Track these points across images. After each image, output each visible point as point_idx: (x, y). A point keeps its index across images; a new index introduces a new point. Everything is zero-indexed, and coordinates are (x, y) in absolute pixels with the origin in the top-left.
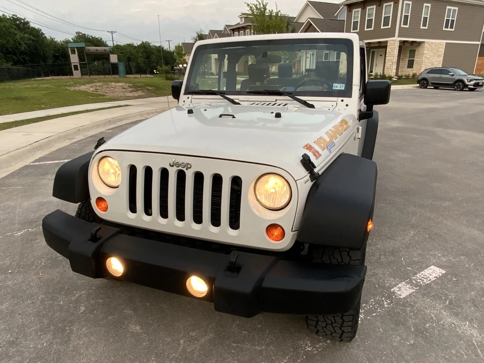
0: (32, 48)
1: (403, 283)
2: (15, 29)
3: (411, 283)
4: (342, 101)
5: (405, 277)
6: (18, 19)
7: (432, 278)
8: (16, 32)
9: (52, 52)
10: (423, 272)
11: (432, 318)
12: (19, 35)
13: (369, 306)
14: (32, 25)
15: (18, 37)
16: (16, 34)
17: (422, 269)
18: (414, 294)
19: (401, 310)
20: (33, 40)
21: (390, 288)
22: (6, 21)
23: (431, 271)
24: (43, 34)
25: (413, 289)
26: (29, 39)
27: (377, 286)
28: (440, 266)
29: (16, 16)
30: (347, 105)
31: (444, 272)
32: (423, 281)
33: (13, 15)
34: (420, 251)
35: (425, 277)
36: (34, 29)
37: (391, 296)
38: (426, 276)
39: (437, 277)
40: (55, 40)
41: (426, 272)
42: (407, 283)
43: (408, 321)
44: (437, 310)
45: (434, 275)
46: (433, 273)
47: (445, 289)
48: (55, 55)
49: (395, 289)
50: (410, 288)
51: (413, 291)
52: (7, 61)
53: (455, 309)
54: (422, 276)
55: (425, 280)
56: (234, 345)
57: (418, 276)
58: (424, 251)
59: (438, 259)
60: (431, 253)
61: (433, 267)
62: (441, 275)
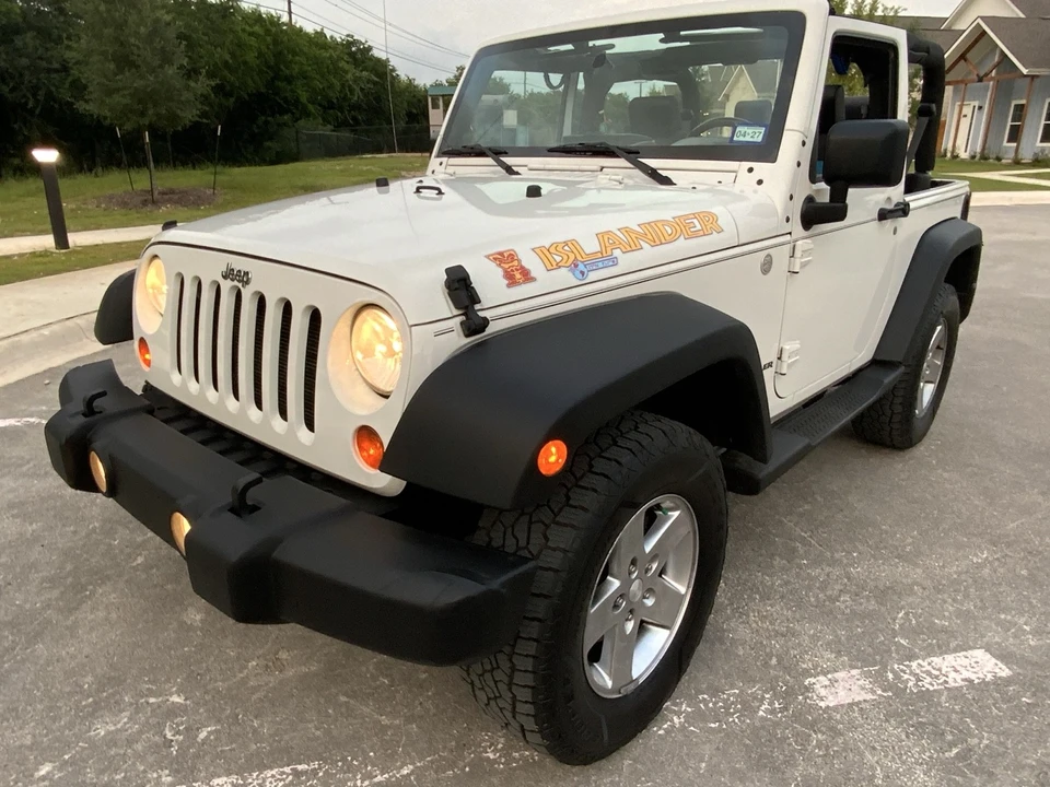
0: (371, 98)
1: (855, 672)
2: (348, 62)
3: (879, 678)
4: (751, 170)
5: (870, 655)
6: (355, 42)
7: (955, 680)
8: (346, 67)
9: (405, 105)
10: (936, 660)
11: (874, 776)
12: (352, 73)
13: (715, 704)
14: (376, 53)
15: (349, 76)
16: (346, 72)
17: (943, 649)
18: (863, 706)
19: (797, 735)
20: (375, 83)
21: (806, 673)
22: (335, 49)
23: (966, 662)
24: (394, 70)
25: (874, 692)
26: (369, 81)
27: (774, 661)
28: (1004, 656)
29: (352, 37)
30: (760, 182)
31: (1005, 672)
32: (918, 680)
33: (348, 36)
34: (969, 606)
35: (937, 673)
36: (378, 60)
37: (794, 693)
38: (940, 670)
39: (971, 681)
40: (416, 83)
41: (948, 661)
42: (867, 675)
43: (795, 766)
44: (904, 763)
45: (966, 674)
46: (967, 667)
47: (973, 716)
48: (411, 112)
49: (820, 681)
50: (863, 689)
51: (869, 697)
52: (326, 121)
53: (964, 775)
54: (929, 668)
55: (929, 679)
56: (343, 699)
57: (914, 664)
58: (984, 608)
59: (1015, 636)
60: (1003, 616)
61: (979, 654)
62: (989, 677)
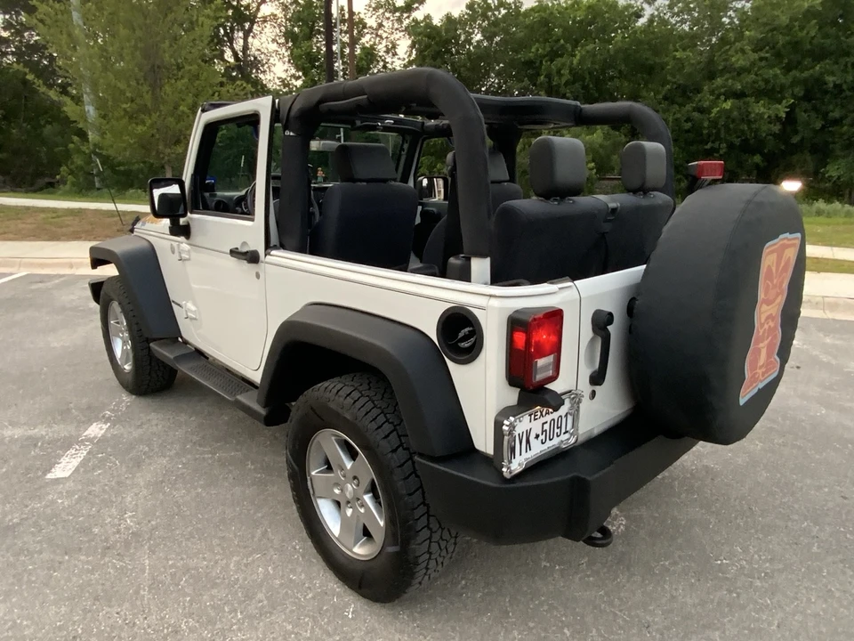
1: (100, 435)
3: (90, 440)
5: (100, 443)
7: (64, 460)
10: (79, 460)
17: (83, 464)
18: (82, 432)
21: (113, 425)
23: (68, 468)
28: (57, 481)
31: (49, 476)
32: (76, 450)
34: (96, 488)
35: (74, 456)
37: (107, 419)
38: (74, 458)
39: (58, 464)
41: (75, 462)
42: (95, 437)
45: (63, 464)
46: (65, 467)
49: (105, 427)
50: (89, 435)
51: (84, 435)
54: (79, 456)
55: (74, 453)
57: (85, 452)
59: (61, 493)
60: (76, 496)
61: (67, 474)
62: (53, 470)
